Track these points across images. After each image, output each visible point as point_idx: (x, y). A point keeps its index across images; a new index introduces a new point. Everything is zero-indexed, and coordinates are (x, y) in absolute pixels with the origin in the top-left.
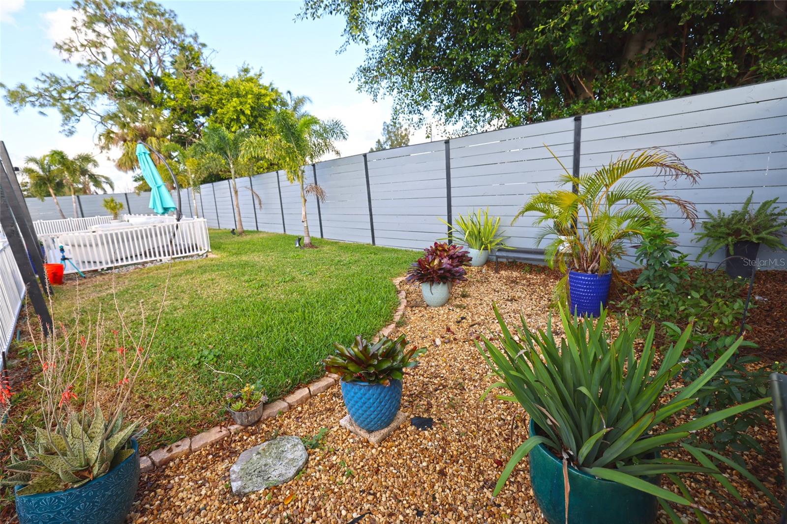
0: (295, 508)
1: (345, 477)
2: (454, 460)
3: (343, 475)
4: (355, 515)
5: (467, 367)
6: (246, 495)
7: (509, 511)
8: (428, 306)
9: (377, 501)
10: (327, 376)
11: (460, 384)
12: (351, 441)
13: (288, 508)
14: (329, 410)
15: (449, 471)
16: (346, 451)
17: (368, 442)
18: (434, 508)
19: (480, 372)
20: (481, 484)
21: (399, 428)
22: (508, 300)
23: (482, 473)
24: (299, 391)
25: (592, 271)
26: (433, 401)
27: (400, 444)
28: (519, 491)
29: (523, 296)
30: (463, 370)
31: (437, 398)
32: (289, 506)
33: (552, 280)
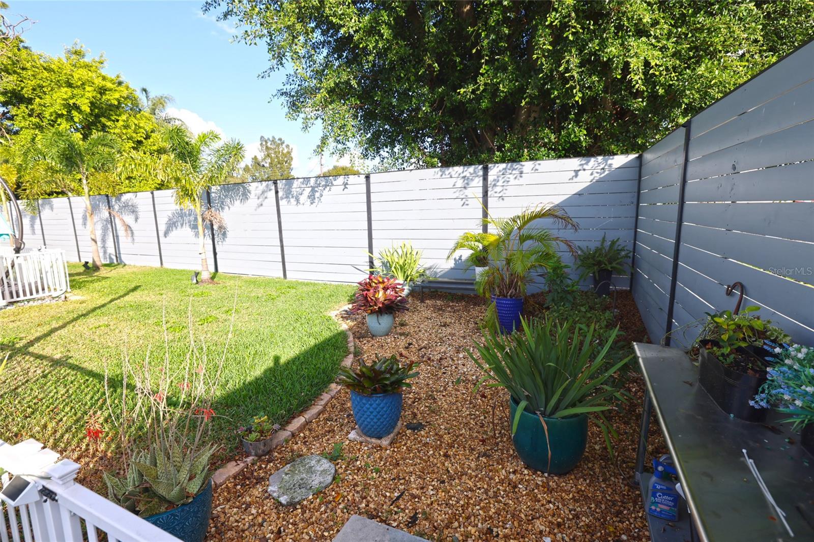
0: (346, 501)
1: (374, 474)
2: (451, 446)
3: (372, 473)
4: (396, 494)
5: (431, 382)
6: (299, 503)
7: (500, 466)
8: (374, 336)
9: (408, 482)
10: (314, 405)
11: (430, 395)
12: (366, 448)
13: (340, 503)
14: (329, 432)
15: (451, 453)
16: (365, 456)
17: (380, 447)
18: (451, 477)
19: (443, 384)
20: (477, 455)
21: (399, 433)
22: (441, 326)
23: (473, 450)
24: (296, 420)
25: (510, 296)
26: (415, 411)
27: (406, 444)
28: (503, 454)
29: (453, 321)
30: (428, 385)
31: (418, 408)
32: (340, 501)
33: (472, 307)
